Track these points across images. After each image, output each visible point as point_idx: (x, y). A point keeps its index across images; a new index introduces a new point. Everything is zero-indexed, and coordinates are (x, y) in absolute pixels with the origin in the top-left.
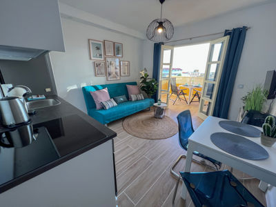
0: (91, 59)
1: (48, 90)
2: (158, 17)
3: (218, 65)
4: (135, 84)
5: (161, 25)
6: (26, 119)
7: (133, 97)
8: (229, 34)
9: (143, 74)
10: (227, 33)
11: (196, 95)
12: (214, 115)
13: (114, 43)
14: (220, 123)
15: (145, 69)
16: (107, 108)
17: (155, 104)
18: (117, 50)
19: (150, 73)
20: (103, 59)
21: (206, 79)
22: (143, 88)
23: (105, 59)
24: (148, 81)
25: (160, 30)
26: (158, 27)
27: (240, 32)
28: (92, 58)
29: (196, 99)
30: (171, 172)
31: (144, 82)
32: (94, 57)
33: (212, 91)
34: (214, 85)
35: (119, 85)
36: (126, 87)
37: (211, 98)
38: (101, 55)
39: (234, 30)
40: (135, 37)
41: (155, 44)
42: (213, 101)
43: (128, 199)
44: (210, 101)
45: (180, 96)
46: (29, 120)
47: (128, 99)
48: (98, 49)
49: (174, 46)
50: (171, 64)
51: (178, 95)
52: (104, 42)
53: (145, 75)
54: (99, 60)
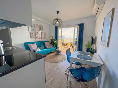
0: (29, 31)
1: (8, 43)
2: (56, 18)
3: (77, 34)
4: (48, 41)
5: (58, 20)
6: (3, 53)
7: (47, 47)
8: (79, 25)
10: (78, 25)
11: (71, 45)
12: (78, 50)
13: (39, 25)
14: (79, 52)
15: (52, 36)
17: (57, 49)
18: (40, 28)
19: (54, 37)
21: (74, 39)
22: (51, 43)
23: (35, 31)
24: (53, 40)
25: (58, 22)
26: (57, 21)
27: (82, 25)
29: (71, 47)
30: (65, 73)
31: (52, 40)
33: (76, 44)
34: (76, 41)
35: (41, 42)
36: (44, 43)
37: (76, 46)
38: (33, 30)
39: (80, 24)
40: (47, 24)
41: (55, 27)
42: (77, 47)
43: (49, 86)
44: (76, 47)
45: (66, 46)
46: (4, 54)
47: (45, 48)
48: (32, 27)
49: (62, 28)
50: (61, 34)
51: (65, 46)
52: (35, 25)
53: (52, 38)
54: (33, 32)
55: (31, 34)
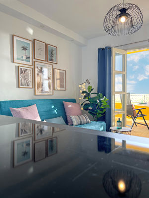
0: (13, 61)
4: (73, 101)
5: (123, 12)
7: (75, 119)
9: (84, 87)
13: (47, 45)
15: (88, 81)
19: (95, 86)
20: (30, 63)
22: (86, 107)
23: (34, 63)
24: (92, 96)
25: (123, 19)
26: (120, 16)
28: (16, 61)
32: (18, 59)
35: (53, 101)
36: (63, 105)
38: (28, 58)
41: (99, 49)
48: (25, 49)
50: (124, 73)
51: (135, 117)
52: (34, 41)
53: (89, 87)
54: (26, 64)
55: (20, 71)
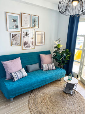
0: (7, 30)
7: (45, 66)
13: (31, 16)
16: (16, 79)
20: (19, 30)
23: (21, 30)
36: (40, 56)
38: (17, 27)
48: (15, 21)
52: (21, 15)
54: (16, 31)
